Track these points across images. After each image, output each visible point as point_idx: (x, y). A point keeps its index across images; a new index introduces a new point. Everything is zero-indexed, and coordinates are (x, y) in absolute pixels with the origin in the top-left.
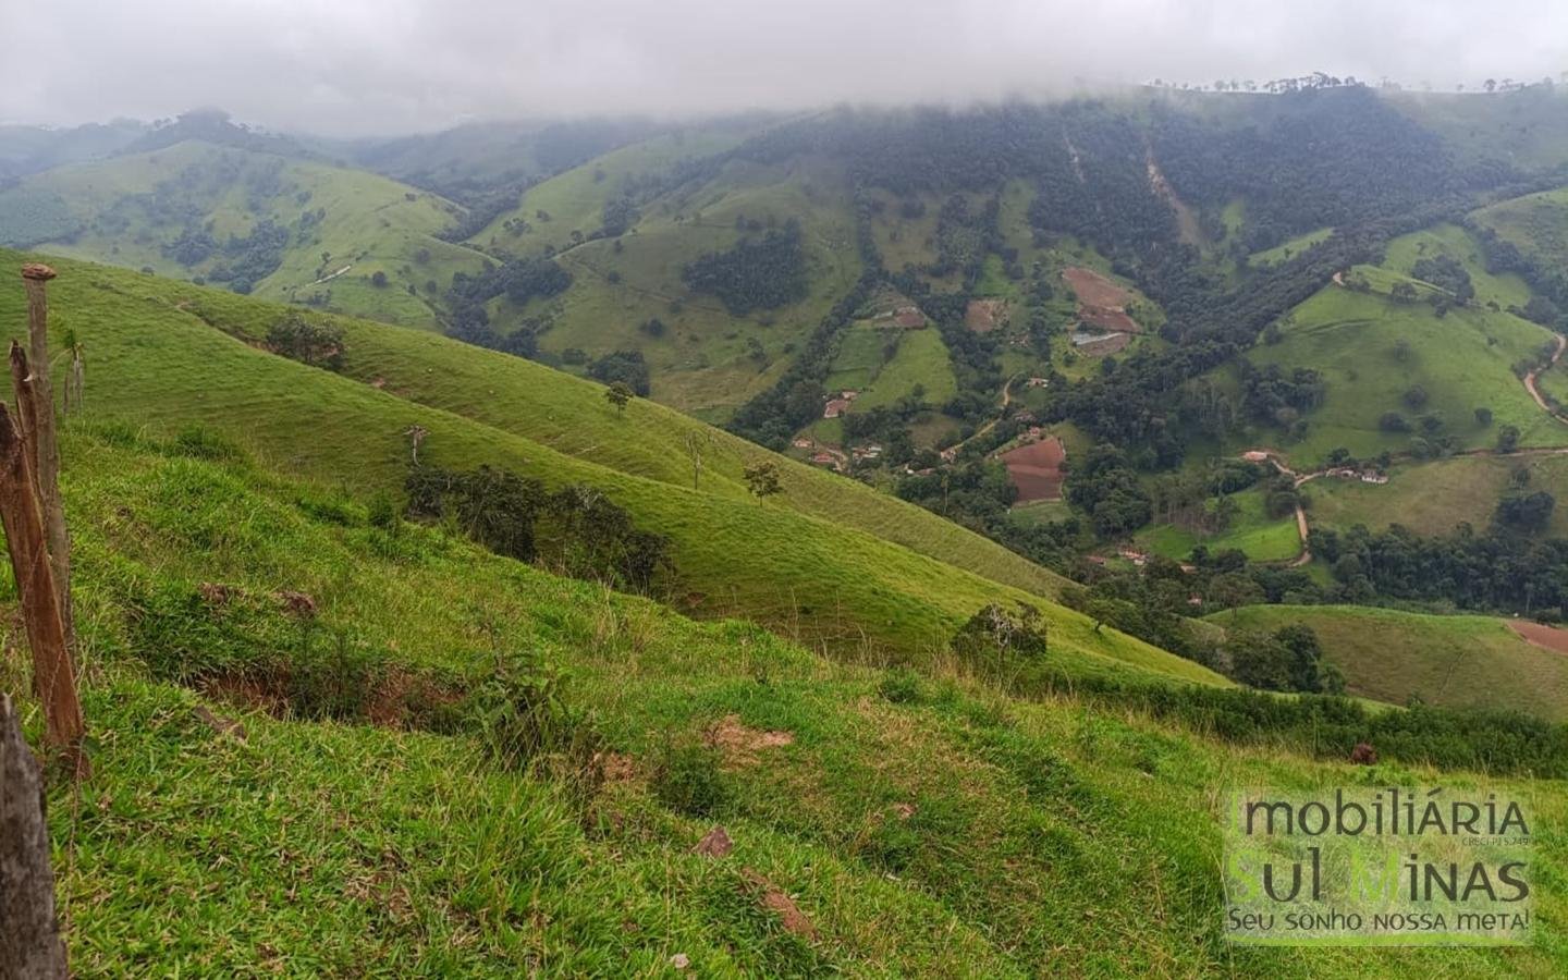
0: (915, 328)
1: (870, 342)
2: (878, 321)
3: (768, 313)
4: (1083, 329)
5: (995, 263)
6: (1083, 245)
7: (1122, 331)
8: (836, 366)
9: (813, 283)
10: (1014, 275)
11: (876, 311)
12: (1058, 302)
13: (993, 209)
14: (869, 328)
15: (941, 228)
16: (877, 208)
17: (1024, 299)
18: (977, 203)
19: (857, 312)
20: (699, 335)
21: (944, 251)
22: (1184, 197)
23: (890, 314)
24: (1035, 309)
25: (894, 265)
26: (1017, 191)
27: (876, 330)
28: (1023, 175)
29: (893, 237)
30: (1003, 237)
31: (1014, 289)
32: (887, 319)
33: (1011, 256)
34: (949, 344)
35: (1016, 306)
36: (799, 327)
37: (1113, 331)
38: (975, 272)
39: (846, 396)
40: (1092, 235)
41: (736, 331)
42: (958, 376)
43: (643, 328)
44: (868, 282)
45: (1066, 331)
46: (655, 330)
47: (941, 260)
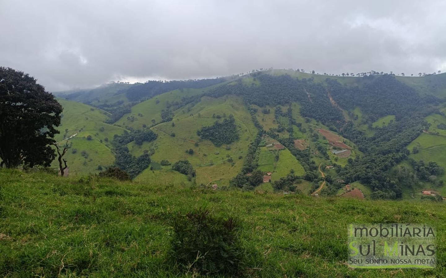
0: (282, 149)
1: (269, 155)
2: (268, 147)
3: (228, 145)
4: (335, 148)
5: (295, 128)
6: (318, 122)
7: (347, 149)
8: (259, 164)
9: (241, 135)
10: (304, 131)
11: (267, 144)
12: (320, 140)
13: (290, 111)
14: (267, 150)
15: (276, 117)
16: (255, 111)
17: (310, 139)
18: (284, 109)
19: (260, 145)
20: (207, 154)
21: (279, 124)
22: (343, 107)
23: (272, 145)
24: (316, 142)
25: (266, 129)
26: (295, 105)
27: (270, 151)
28: (295, 101)
29: (263, 120)
30: (294, 120)
31: (305, 136)
32: (270, 147)
33: (299, 125)
34: (295, 155)
35: (308, 141)
36: (240, 150)
37: (344, 149)
38: (290, 131)
39: (269, 174)
40: (320, 119)
41: (218, 152)
42: (303, 166)
43: (187, 152)
44: (260, 134)
45: (329, 149)
46: (191, 152)
47: (279, 127)
